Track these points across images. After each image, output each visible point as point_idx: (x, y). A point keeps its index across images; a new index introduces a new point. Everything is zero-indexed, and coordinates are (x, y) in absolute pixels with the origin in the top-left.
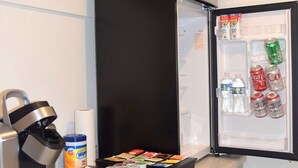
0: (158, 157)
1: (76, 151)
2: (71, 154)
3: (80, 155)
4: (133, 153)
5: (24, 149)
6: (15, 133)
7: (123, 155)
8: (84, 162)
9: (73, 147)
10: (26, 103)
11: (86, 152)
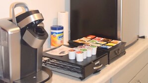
0: (104, 41)
1: (57, 35)
2: (55, 37)
3: (60, 37)
4: (90, 37)
5: (24, 38)
6: (18, 28)
7: (83, 39)
8: (62, 42)
9: (56, 33)
10: (27, 11)
11: (63, 36)
